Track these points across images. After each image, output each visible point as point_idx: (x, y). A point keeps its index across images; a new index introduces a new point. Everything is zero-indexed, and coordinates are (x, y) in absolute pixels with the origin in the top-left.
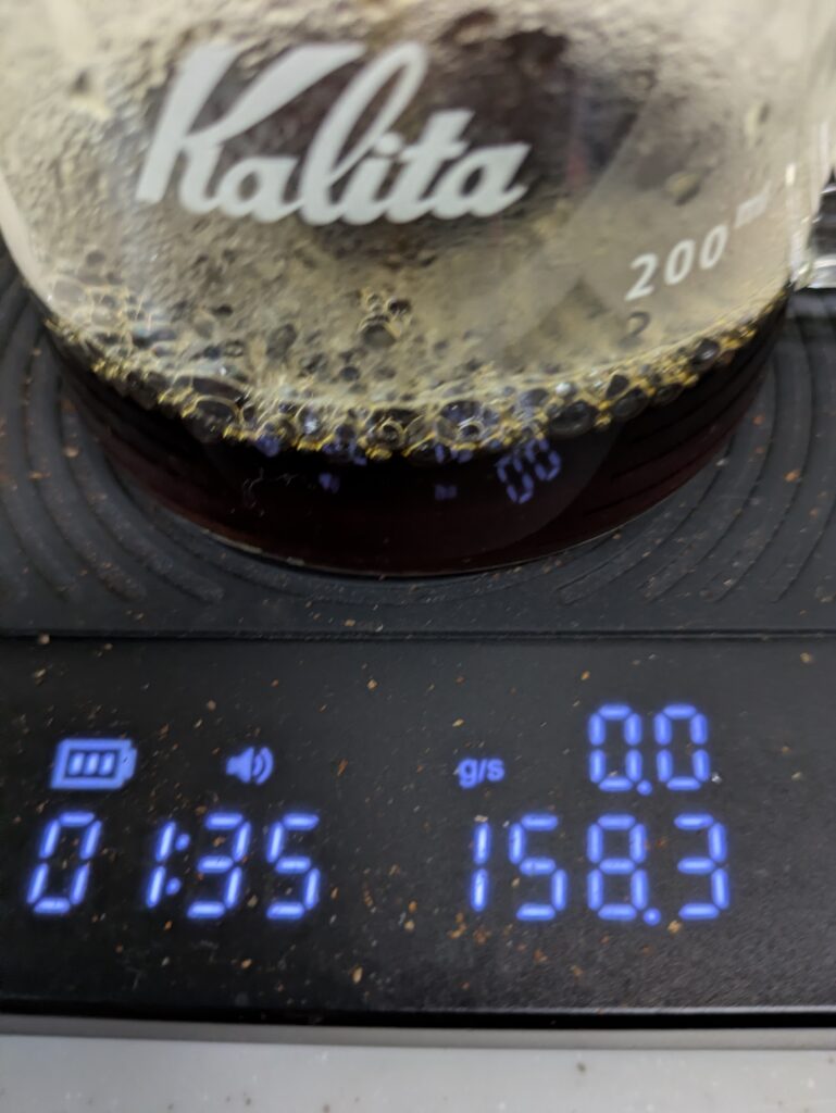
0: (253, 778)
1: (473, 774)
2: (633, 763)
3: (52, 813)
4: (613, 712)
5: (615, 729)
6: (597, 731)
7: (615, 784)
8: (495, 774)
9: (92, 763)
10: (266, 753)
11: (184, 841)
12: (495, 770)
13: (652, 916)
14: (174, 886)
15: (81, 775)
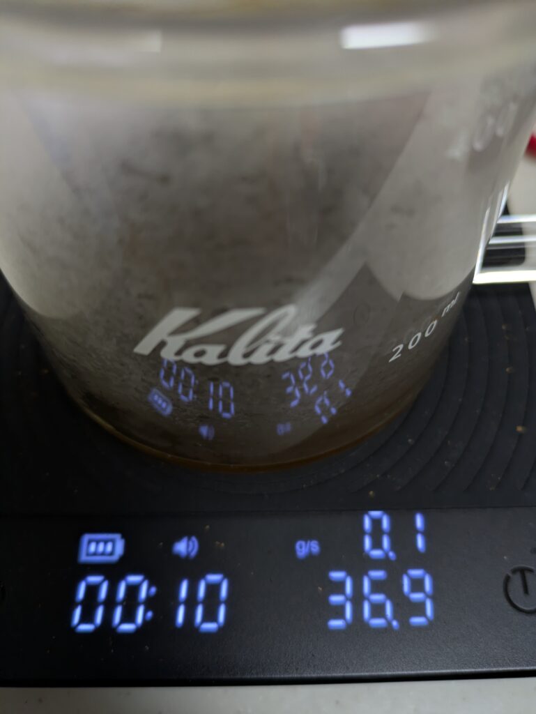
0: (188, 554)
1: (303, 549)
2: (386, 542)
3: (82, 576)
4: (376, 514)
5: (376, 523)
6: (367, 523)
7: (377, 553)
8: (315, 548)
9: (101, 547)
10: (194, 539)
11: (153, 590)
12: (314, 547)
13: (395, 623)
14: (150, 614)
15: (95, 554)
